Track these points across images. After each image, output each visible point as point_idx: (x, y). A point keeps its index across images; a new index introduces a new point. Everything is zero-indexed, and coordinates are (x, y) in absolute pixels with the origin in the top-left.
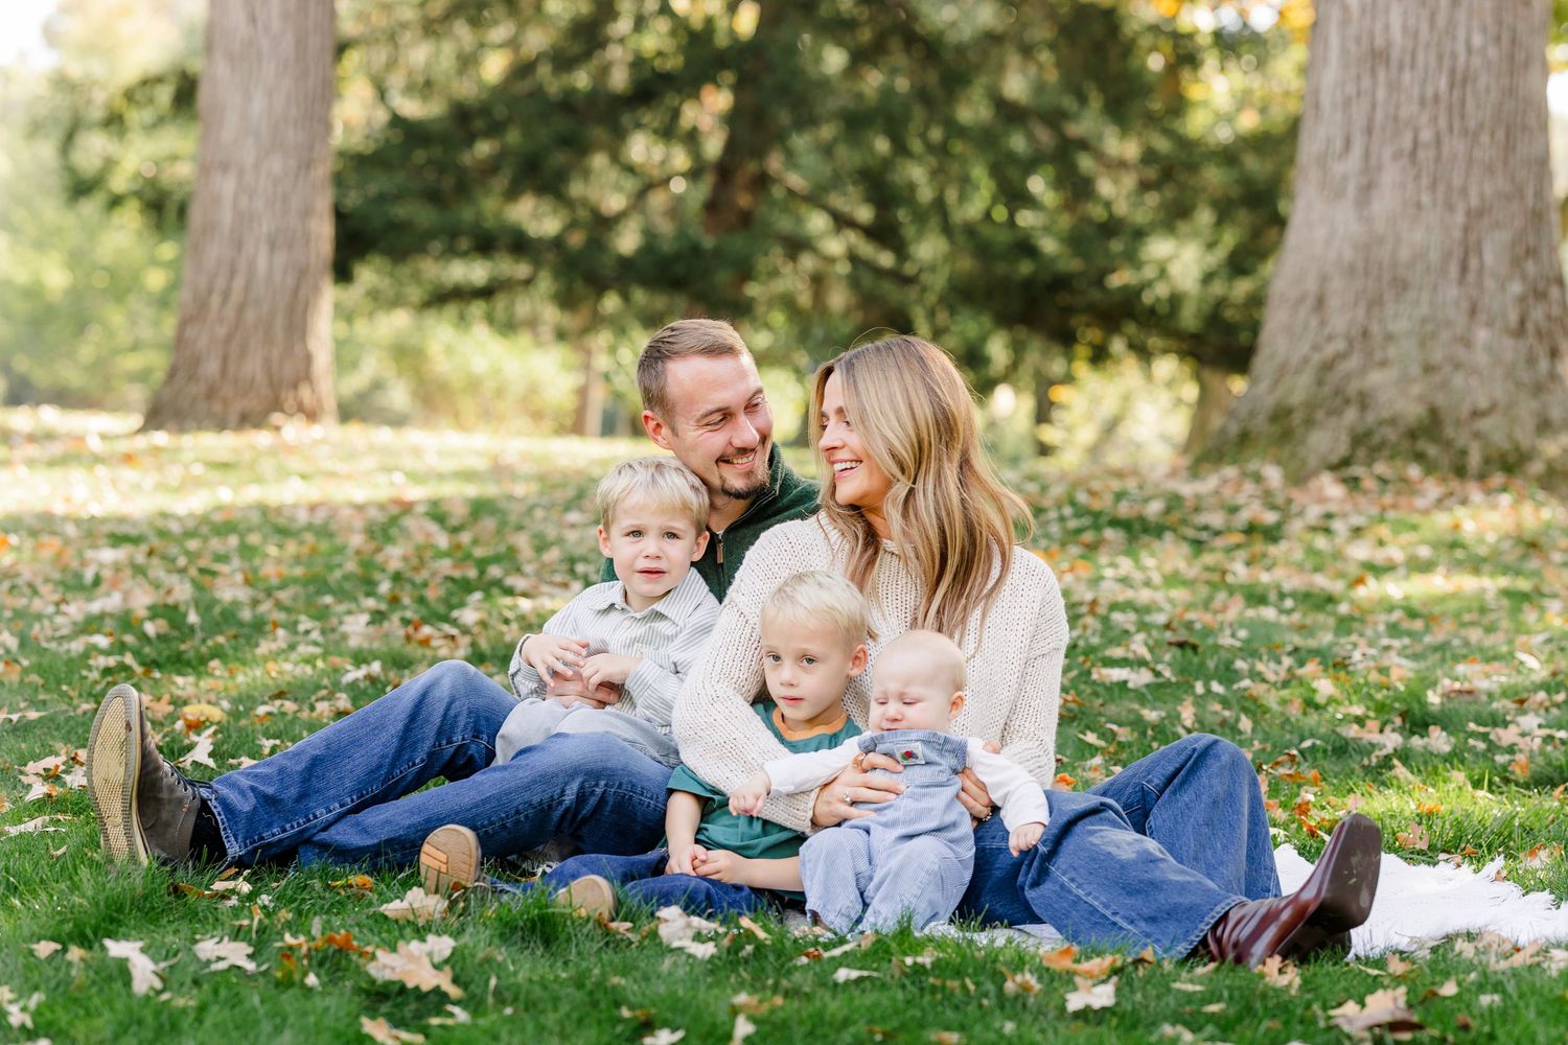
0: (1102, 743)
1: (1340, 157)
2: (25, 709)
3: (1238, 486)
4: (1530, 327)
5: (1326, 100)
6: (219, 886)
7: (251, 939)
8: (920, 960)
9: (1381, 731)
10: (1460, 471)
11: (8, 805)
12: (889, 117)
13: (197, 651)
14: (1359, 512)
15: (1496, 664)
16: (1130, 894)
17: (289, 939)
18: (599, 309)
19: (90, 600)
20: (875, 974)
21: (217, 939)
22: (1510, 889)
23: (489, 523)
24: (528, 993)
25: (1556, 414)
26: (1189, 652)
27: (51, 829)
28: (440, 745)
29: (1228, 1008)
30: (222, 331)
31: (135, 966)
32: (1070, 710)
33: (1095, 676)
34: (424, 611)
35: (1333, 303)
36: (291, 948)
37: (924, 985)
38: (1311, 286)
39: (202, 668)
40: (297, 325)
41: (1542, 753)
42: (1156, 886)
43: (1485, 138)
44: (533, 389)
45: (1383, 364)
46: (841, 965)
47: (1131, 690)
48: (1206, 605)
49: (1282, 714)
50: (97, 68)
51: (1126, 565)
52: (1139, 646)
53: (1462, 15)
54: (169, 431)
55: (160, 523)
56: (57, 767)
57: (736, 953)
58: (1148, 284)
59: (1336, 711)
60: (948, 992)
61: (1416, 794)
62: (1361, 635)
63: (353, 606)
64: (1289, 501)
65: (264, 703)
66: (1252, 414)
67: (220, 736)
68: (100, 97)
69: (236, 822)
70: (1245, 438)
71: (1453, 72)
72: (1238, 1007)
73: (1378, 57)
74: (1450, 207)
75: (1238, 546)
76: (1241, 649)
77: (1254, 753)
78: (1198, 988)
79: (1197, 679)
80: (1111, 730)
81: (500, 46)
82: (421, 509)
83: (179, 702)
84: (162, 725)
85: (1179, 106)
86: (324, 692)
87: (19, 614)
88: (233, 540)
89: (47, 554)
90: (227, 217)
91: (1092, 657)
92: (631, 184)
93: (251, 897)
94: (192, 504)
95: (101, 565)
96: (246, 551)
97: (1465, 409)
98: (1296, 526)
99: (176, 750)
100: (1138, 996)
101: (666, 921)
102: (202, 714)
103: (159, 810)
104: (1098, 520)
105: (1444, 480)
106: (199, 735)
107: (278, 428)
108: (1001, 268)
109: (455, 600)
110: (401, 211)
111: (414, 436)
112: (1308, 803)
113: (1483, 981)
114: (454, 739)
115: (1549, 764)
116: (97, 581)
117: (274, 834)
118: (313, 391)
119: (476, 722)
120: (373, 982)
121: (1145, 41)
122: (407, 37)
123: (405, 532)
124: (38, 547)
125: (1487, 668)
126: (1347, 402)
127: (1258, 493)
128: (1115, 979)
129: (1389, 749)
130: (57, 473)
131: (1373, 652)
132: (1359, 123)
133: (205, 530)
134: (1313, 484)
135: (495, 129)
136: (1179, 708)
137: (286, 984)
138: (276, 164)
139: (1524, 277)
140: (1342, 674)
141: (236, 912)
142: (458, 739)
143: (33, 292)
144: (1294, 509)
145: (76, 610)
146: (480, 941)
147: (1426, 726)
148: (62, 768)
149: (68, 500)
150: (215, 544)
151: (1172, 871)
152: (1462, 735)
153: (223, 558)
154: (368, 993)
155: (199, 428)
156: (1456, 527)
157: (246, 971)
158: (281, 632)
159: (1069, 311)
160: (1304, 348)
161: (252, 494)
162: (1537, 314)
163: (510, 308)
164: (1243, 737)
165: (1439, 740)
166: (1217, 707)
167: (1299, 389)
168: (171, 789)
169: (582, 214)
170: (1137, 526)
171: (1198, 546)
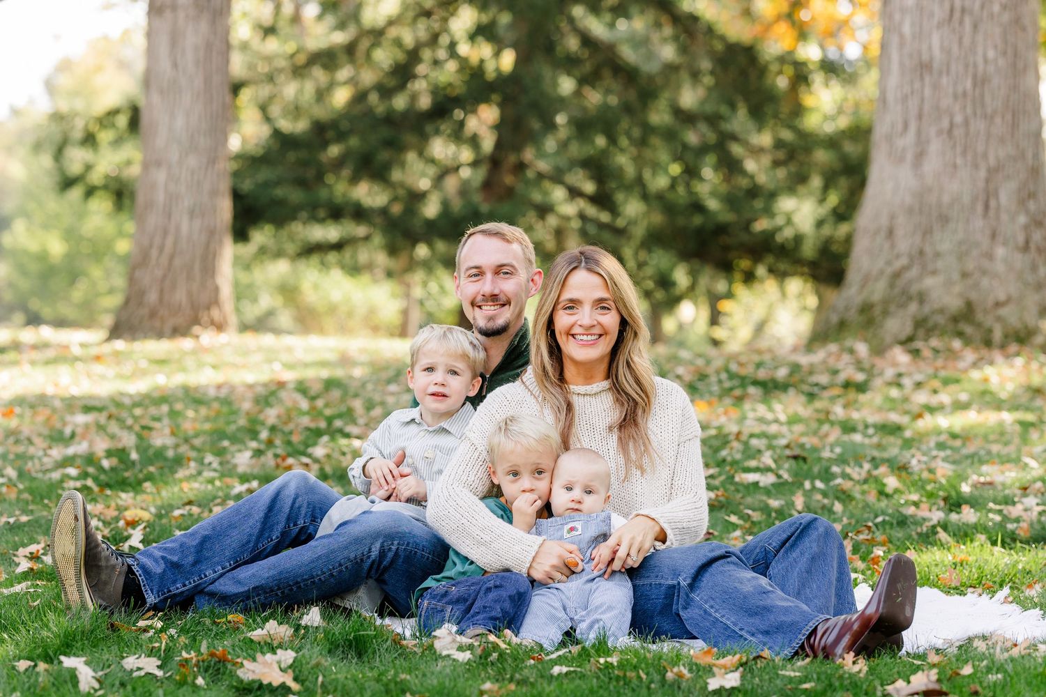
0: (741, 522)
1: (901, 135)
2: (20, 515)
3: (839, 357)
4: (1032, 246)
5: (890, 97)
6: (142, 623)
7: (160, 655)
8: (609, 659)
9: (930, 510)
10: (988, 343)
11: (4, 576)
12: (604, 122)
13: (136, 476)
14: (920, 372)
15: (1008, 465)
16: (751, 615)
17: (185, 655)
18: (414, 255)
19: (67, 446)
20: (579, 669)
21: (137, 656)
22: (1015, 608)
23: (336, 394)
24: (344, 686)
26: (801, 463)
27: (32, 590)
28: (289, 527)
29: (816, 685)
30: (159, 273)
31: (80, 673)
32: (719, 501)
33: (737, 479)
34: (290, 449)
35: (899, 233)
36: (186, 660)
37: (612, 675)
38: (884, 221)
39: (138, 488)
40: (209, 267)
41: (1039, 521)
42: (767, 609)
44: (372, 311)
45: (934, 273)
46: (556, 664)
47: (761, 488)
48: (815, 433)
49: (864, 501)
50: (79, 105)
51: (762, 410)
52: (767, 459)
53: (980, 38)
54: (125, 340)
55: (117, 399)
56: (38, 551)
57: (486, 659)
58: (780, 229)
59: (900, 498)
60: (627, 680)
61: (953, 550)
62: (918, 449)
63: (242, 447)
64: (873, 366)
65: (178, 508)
66: (847, 308)
67: (148, 530)
68: (80, 124)
69: (152, 581)
70: (842, 325)
71: (975, 77)
72: (824, 685)
73: (924, 67)
74: (976, 166)
75: (839, 396)
76: (836, 460)
77: (843, 526)
78: (797, 674)
79: (806, 479)
80: (748, 514)
81: (345, 83)
82: (291, 386)
83: (121, 509)
84: (110, 524)
85: (798, 110)
86: (218, 501)
87: (19, 457)
88: (165, 408)
89: (40, 419)
90: (160, 197)
91: (735, 467)
92: (432, 171)
93: (163, 630)
94: (138, 387)
95: (76, 426)
96: (173, 414)
97: (990, 302)
98: (878, 382)
99: (119, 538)
100: (757, 680)
101: (439, 638)
102: (136, 516)
103: (100, 574)
104: (744, 381)
105: (977, 349)
106: (134, 529)
107: (197, 337)
108: (681, 221)
109: (311, 442)
110: (279, 192)
111: (288, 340)
112: (879, 557)
113: (991, 665)
114: (299, 522)
115: (1043, 529)
116: (73, 435)
117: (178, 588)
118: (220, 310)
119: (313, 510)
120: (242, 681)
121: (774, 68)
122: (282, 78)
123: (280, 401)
124: (35, 414)
125: (1002, 467)
126: (910, 298)
127: (853, 361)
128: (741, 669)
129: (935, 522)
130: (50, 369)
131: (925, 459)
132: (913, 112)
133: (147, 402)
134: (889, 354)
135: (341, 137)
136: (794, 498)
137: (182, 683)
138: (192, 161)
139: (1027, 212)
140: (904, 474)
141: (151, 639)
142: (301, 523)
143: (43, 257)
144: (875, 371)
145: (57, 453)
146: (314, 654)
147: (959, 506)
148: (42, 551)
149: (56, 385)
150: (153, 411)
151: (780, 599)
152: (984, 511)
153: (158, 419)
154: (237, 689)
155: (146, 337)
156: (986, 380)
157: (156, 677)
158: (192, 464)
159: (726, 249)
160: (880, 263)
161: (178, 379)
162: (1037, 236)
163: (354, 257)
164: (836, 516)
165: (969, 515)
166: (819, 497)
167: (878, 291)
168: (107, 559)
169: (401, 192)
170: (770, 385)
171: (811, 396)
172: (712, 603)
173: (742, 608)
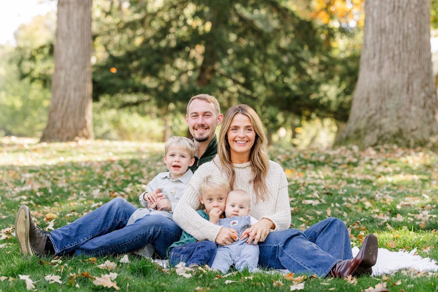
0: (305, 220)
1: (373, 59)
2: (2, 215)
3: (346, 153)
4: (427, 106)
5: (368, 43)
6: (53, 261)
7: (61, 275)
8: (249, 278)
9: (384, 216)
10: (408, 146)
12: (248, 53)
13: (51, 199)
14: (380, 158)
15: (416, 198)
16: (308, 259)
17: (71, 274)
18: (168, 108)
19: (22, 187)
20: (236, 282)
21: (51, 275)
22: (419, 257)
23: (135, 166)
24: (138, 288)
25: (435, 130)
26: (330, 196)
27: (7, 247)
28: (115, 221)
29: (336, 289)
30: (61, 114)
31: (27, 282)
32: (296, 212)
33: (303, 202)
34: (116, 189)
35: (372, 100)
36: (72, 277)
37: (250, 284)
38: (365, 95)
39: (52, 204)
40: (82, 113)
41: (429, 221)
42: (316, 257)
43: (413, 53)
44: (151, 131)
45: (386, 117)
46: (227, 279)
47: (313, 206)
48: (336, 183)
49: (356, 212)
50: (28, 44)
51: (314, 174)
52: (316, 194)
53: (406, 18)
54: (47, 142)
55: (43, 167)
56: (10, 231)
57: (198, 277)
58: (321, 98)
59: (371, 211)
60: (257, 286)
61: (393, 233)
62: (379, 190)
63: (95, 187)
64: (360, 156)
65: (69, 213)
66: (349, 132)
67: (56, 222)
68: (28, 52)
69: (57, 243)
70: (347, 138)
71: (403, 35)
72: (339, 289)
73: (382, 31)
74: (404, 72)
75: (346, 168)
76: (344, 195)
77: (347, 222)
78: (328, 284)
79: (332, 203)
80: (308, 217)
81: (140, 36)
82: (117, 162)
83: (45, 213)
84: (40, 219)
85: (330, 48)
86: (86, 210)
87: (2, 191)
88: (63, 171)
89: (11, 175)
90: (62, 83)
91: (302, 197)
92: (176, 72)
93: (62, 264)
94: (52, 162)
95: (26, 178)
96: (67, 174)
97: (409, 129)
98: (362, 162)
99: (43, 225)
100: (311, 287)
101: (178, 268)
102: (51, 216)
103: (36, 240)
104: (306, 162)
105: (403, 149)
106: (50, 222)
107: (77, 141)
108: (280, 94)
109: (124, 186)
110: (112, 81)
111: (115, 143)
112: (362, 235)
113: (409, 281)
114: (119, 219)
115: (431, 224)
116: (25, 182)
117: (68, 246)
118: (87, 131)
119: (126, 214)
120: (95, 286)
121: (320, 31)
122: (113, 33)
123: (112, 168)
124: (9, 173)
125: (414, 198)
126: (376, 127)
127: (352, 153)
128: (304, 282)
129: (386, 221)
130: (15, 154)
131: (381, 194)
132: (378, 49)
133: (56, 168)
134: (367, 151)
135: (138, 58)
136: (327, 211)
137: (70, 286)
138: (76, 68)
139: (425, 92)
140: (373, 201)
141: (57, 268)
142: (120, 219)
143: (12, 107)
144: (361, 158)
145: (18, 190)
146: (125, 274)
147: (396, 214)
149: (18, 161)
150: (58, 172)
151: (321, 253)
152: (406, 217)
153: (61, 176)
154: (93, 289)
155: (55, 141)
156: (407, 162)
157: (59, 283)
158: (75, 195)
159: (299, 106)
160: (364, 113)
161: (69, 159)
162: (429, 102)
163: (143, 108)
164: (344, 218)
165: (400, 218)
166: (337, 210)
167: (362, 124)
168: (39, 234)
169: (163, 81)
170: (317, 163)
171: (334, 168)
172: (292, 254)
173: (305, 256)
